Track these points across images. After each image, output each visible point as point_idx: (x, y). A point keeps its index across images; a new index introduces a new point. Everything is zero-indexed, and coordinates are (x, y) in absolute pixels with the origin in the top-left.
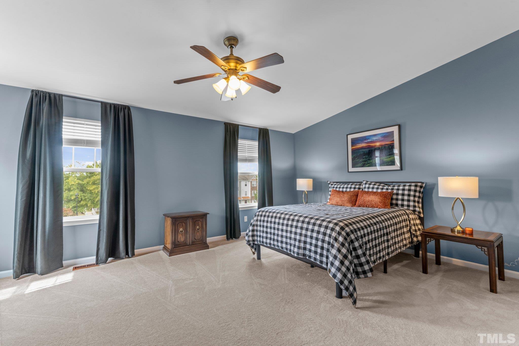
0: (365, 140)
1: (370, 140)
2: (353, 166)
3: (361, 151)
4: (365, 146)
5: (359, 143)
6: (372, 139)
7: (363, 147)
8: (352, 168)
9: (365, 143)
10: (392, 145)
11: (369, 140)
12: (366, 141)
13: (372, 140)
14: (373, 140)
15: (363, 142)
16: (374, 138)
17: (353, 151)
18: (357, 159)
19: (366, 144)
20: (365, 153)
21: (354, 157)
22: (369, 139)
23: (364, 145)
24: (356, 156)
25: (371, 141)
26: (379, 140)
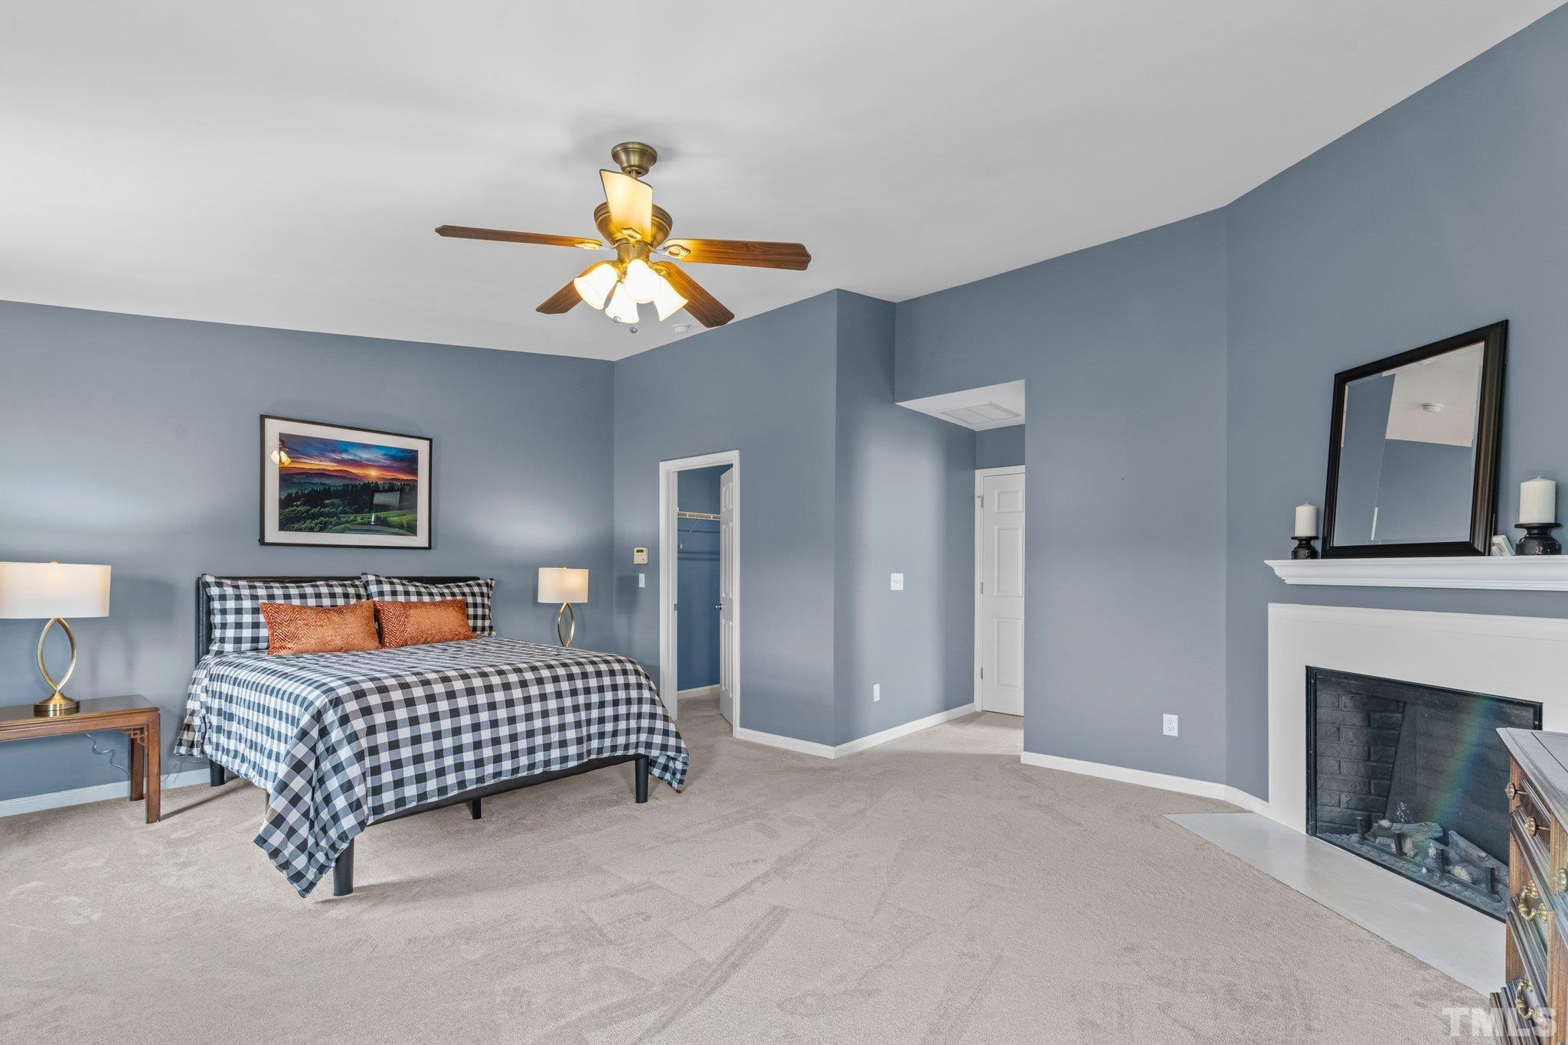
0: (334, 451)
1: (351, 457)
2: (285, 524)
3: (316, 480)
4: (333, 469)
5: (310, 456)
6: (355, 455)
7: (323, 469)
8: (279, 530)
9: (334, 462)
10: (412, 484)
11: (345, 456)
12: (337, 457)
13: (357, 459)
14: (360, 457)
15: (325, 457)
16: (365, 455)
17: (287, 477)
18: (300, 505)
19: (333, 464)
20: (332, 489)
21: (290, 495)
22: (346, 451)
23: (327, 465)
24: (297, 493)
25: (351, 460)
26: (377, 464)
